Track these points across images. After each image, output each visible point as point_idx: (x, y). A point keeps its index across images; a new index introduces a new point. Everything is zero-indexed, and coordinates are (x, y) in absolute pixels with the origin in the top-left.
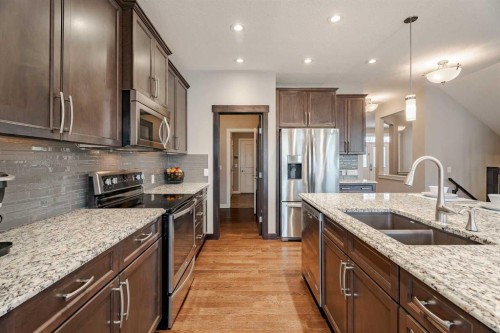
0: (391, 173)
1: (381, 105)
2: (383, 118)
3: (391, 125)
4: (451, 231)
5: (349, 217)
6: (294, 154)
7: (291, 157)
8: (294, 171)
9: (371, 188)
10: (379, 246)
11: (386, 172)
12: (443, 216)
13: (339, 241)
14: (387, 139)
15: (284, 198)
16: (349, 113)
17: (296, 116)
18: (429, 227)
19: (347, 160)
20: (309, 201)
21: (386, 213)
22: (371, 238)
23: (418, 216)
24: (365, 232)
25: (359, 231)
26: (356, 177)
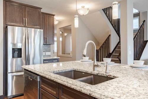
0: (62, 54)
1: (60, 22)
2: (60, 28)
3: (62, 32)
4: (100, 75)
5: (58, 76)
6: (16, 42)
7: (14, 44)
8: (16, 53)
9: (58, 60)
10: (82, 89)
11: (60, 54)
12: (96, 68)
13: (52, 91)
14: (61, 39)
15: (9, 71)
16: (47, 23)
17: (18, 19)
18: (91, 74)
19: (46, 47)
20: (29, 70)
21: (71, 71)
22: (76, 86)
23: (86, 70)
24: (71, 82)
25: (68, 82)
26: (50, 56)
